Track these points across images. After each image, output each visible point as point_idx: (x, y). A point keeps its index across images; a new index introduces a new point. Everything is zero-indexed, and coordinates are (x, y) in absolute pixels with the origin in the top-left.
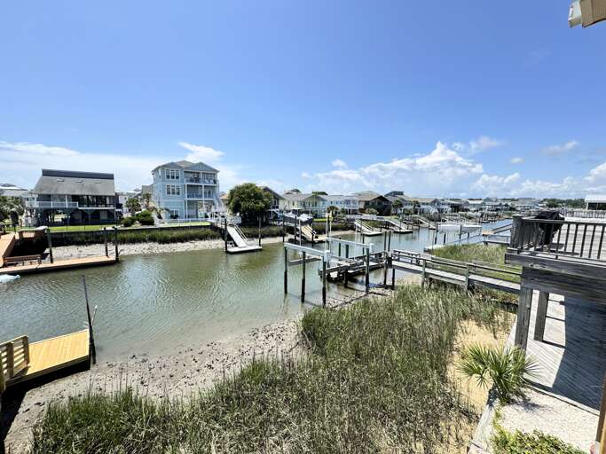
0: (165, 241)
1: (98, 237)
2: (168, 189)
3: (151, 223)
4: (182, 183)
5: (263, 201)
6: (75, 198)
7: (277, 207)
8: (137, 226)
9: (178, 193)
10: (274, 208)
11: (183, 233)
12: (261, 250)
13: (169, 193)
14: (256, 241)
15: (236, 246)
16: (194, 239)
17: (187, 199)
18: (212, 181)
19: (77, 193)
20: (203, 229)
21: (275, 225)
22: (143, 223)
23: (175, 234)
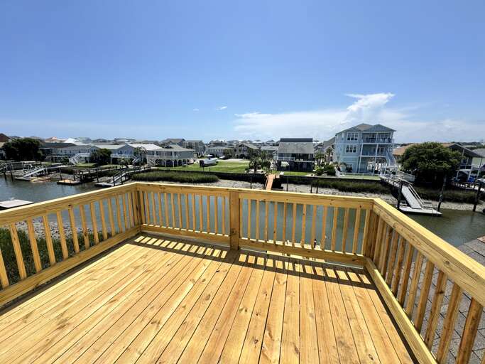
0: (343, 189)
1: (304, 180)
2: (348, 148)
3: (334, 174)
4: (359, 143)
5: (449, 162)
6: (294, 155)
7: (470, 167)
8: (325, 176)
9: (355, 151)
10: (463, 167)
11: (358, 185)
12: (439, 216)
13: (347, 151)
14: (436, 204)
15: (409, 205)
16: (365, 191)
17: (361, 156)
18: (386, 140)
19: (295, 152)
20: (374, 184)
21: (463, 189)
22: (329, 174)
23: (351, 185)
